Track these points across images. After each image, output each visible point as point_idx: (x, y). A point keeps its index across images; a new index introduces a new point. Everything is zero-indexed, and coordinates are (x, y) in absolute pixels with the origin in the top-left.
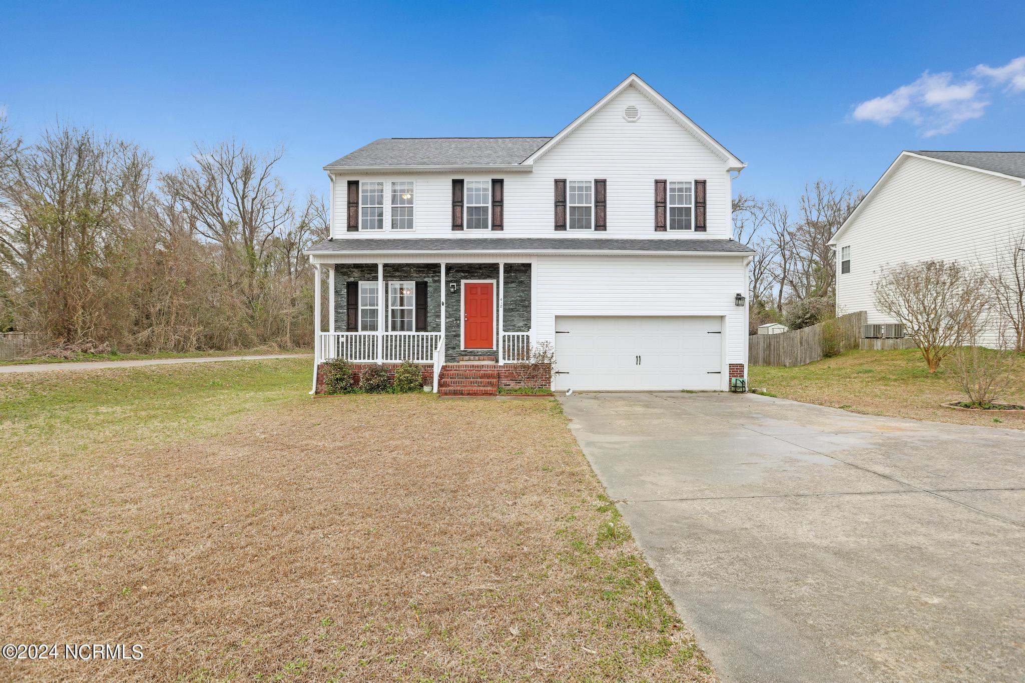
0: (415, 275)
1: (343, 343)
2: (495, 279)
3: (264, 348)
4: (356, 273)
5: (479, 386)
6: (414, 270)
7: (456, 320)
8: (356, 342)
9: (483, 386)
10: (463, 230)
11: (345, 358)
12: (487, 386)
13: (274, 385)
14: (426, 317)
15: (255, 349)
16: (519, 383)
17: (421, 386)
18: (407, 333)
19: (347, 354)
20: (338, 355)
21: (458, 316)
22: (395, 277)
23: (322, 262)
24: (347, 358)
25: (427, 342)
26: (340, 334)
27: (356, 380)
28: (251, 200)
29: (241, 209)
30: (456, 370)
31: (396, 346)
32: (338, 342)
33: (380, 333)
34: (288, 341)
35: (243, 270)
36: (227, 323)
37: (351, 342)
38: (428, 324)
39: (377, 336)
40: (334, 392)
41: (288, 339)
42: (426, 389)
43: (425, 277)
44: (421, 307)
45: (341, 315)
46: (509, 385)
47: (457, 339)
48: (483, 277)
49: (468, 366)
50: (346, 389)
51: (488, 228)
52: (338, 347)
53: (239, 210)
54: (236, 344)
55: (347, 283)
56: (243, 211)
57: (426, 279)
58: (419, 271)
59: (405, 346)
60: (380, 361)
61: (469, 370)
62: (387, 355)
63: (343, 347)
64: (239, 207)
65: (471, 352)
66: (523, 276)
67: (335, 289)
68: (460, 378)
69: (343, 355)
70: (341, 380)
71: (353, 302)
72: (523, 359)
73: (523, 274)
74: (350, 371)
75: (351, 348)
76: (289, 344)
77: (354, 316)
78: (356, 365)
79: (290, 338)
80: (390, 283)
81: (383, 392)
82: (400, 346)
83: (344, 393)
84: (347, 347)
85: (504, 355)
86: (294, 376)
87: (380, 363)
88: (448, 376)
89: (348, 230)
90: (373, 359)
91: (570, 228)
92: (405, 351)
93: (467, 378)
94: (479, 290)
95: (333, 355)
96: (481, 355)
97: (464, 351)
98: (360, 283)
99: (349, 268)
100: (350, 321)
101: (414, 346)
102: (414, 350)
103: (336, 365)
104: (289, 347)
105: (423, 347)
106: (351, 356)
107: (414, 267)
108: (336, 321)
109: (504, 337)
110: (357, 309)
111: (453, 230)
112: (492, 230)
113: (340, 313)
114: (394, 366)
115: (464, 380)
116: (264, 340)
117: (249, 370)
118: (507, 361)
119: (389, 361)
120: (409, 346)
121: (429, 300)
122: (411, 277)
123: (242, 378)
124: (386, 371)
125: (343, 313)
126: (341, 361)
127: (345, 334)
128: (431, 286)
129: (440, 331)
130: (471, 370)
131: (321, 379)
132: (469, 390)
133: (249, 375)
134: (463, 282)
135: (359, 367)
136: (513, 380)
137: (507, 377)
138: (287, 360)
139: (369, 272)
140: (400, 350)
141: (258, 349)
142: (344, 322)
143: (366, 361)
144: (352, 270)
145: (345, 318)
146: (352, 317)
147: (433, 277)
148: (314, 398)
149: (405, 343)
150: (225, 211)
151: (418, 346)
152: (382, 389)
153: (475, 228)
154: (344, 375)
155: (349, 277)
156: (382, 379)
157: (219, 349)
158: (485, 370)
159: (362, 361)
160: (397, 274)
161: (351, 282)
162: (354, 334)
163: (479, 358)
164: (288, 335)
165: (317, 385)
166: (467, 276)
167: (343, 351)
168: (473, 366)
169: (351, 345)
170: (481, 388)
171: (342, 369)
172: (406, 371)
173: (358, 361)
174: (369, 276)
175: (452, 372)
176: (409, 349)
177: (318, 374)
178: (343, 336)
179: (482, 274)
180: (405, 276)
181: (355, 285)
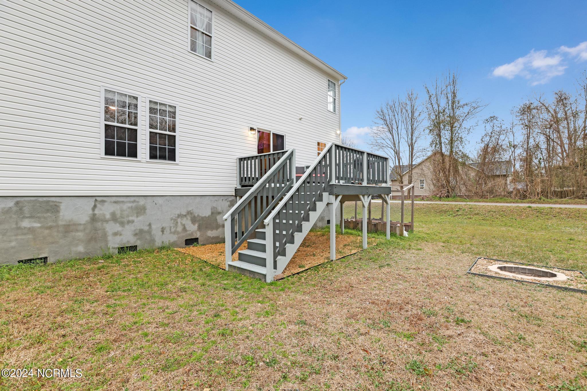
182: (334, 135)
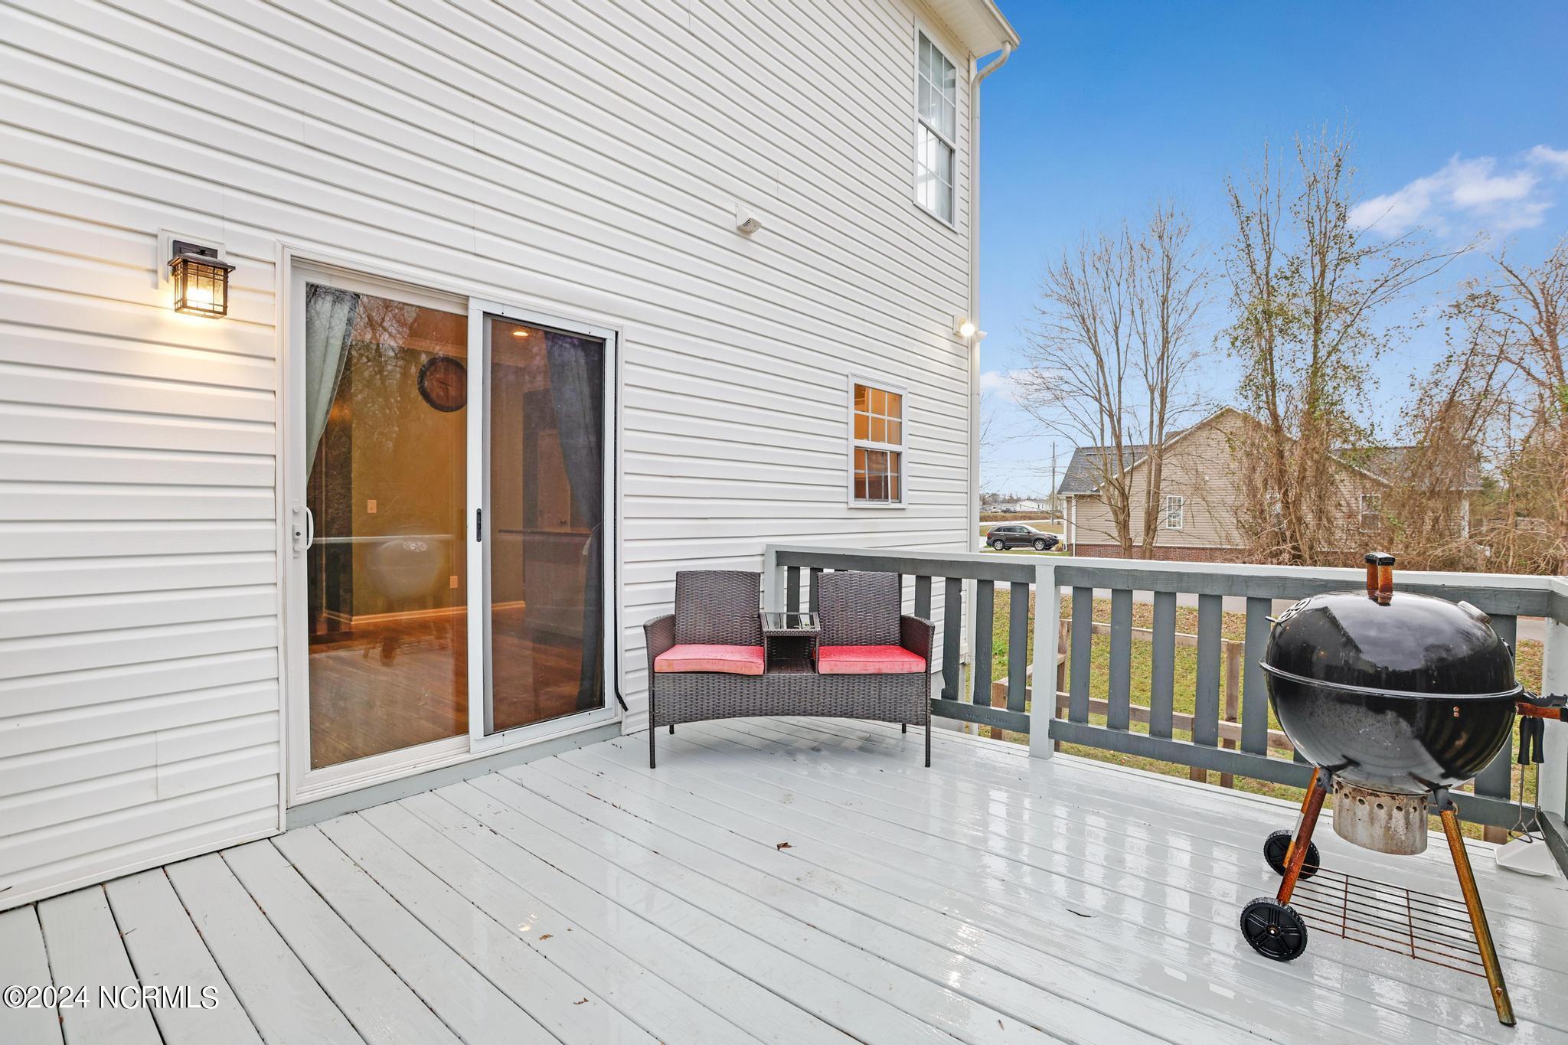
182: (946, 345)
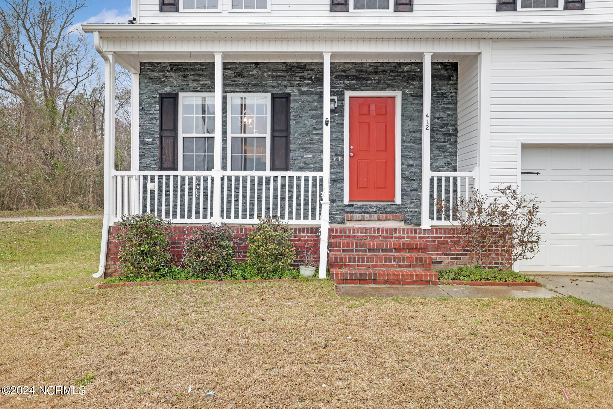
0: (270, 83)
1: (153, 192)
2: (398, 89)
3: (63, 208)
4: (175, 79)
5: (400, 266)
6: (269, 76)
7: (336, 155)
8: (175, 191)
9: (406, 266)
10: (348, 10)
11: (156, 215)
12: (414, 266)
13: (59, 253)
14: (287, 150)
15: (52, 209)
16: (457, 259)
17: (296, 265)
18: (256, 174)
19: (160, 211)
20: (145, 211)
21: (339, 149)
22: (238, 85)
23: (117, 49)
24: (160, 215)
25: (291, 191)
26: (149, 173)
27: (177, 254)
28: (50, 51)
29: (40, 60)
30: (349, 237)
31: (237, 196)
32: (145, 191)
33: (217, 173)
34: (91, 201)
35: (41, 124)
36: (19, 180)
37: (168, 191)
38: (292, 162)
39: (212, 179)
40: (138, 275)
41: (91, 199)
42: (306, 271)
43: (286, 87)
44: (281, 134)
45: (149, 146)
46: (440, 263)
47: (338, 185)
48: (381, 86)
49: (370, 229)
50: (157, 270)
51: (388, 8)
52: (145, 199)
53: (37, 60)
54: (30, 204)
55: (161, 94)
56: (42, 62)
57: (288, 90)
58: (277, 76)
59: (252, 197)
60: (217, 220)
61: (371, 237)
62: (229, 212)
63: (152, 198)
64: (36, 57)
65: (360, 207)
66: (444, 85)
67: (140, 105)
68: (361, 251)
69: (152, 210)
70: (149, 254)
71: (168, 125)
72: (447, 218)
73: (445, 82)
74: (167, 239)
75: (167, 200)
76: (92, 205)
77: (171, 148)
78: (175, 228)
79: (93, 198)
80: (229, 95)
81: (227, 278)
82: (244, 197)
83: (155, 278)
84: (160, 199)
85: (431, 213)
86: (92, 240)
87: (219, 225)
88: (339, 246)
89: (161, 11)
90: (205, 217)
91: (522, 7)
92: (252, 204)
93: (374, 251)
94: (373, 107)
95: (136, 210)
96: (375, 212)
97: (349, 205)
98: (181, 95)
99: (163, 71)
100: (164, 157)
101: (267, 197)
102: (267, 203)
103: (140, 227)
104: (91, 207)
105: (283, 199)
106: (167, 212)
107: (269, 69)
108: (141, 157)
109: (432, 180)
110: (175, 137)
111: (331, 11)
112: (395, 11)
113: (148, 143)
114: (241, 229)
115: (368, 254)
116: (63, 200)
117: (34, 232)
118: (436, 222)
119: (232, 221)
120: (260, 196)
121: (292, 123)
122: (264, 86)
123: (22, 244)
124: (229, 238)
125: (152, 144)
126: (150, 220)
127: (157, 173)
128: (295, 101)
129: (321, 170)
130: (375, 237)
131: (114, 251)
132: (389, 275)
133: (32, 240)
134: (348, 94)
135: (181, 230)
136: (446, 254)
137: (436, 248)
138: (86, 221)
139: (196, 77)
140: (244, 204)
141: (56, 209)
142: (155, 158)
143: (193, 220)
144: (168, 74)
145: (157, 152)
146: (168, 150)
147: (299, 86)
148: (100, 287)
149: (252, 192)
150: (21, 60)
151: (275, 196)
152: (225, 271)
153: (367, 8)
154: (155, 244)
155: (164, 86)
156: (224, 253)
157: (9, 208)
158: (400, 238)
159: (186, 220)
160: (241, 81)
161: (167, 94)
162: (171, 173)
163: (378, 217)
164: (91, 195)
165: (107, 260)
166: (354, 85)
167: (152, 205)
168: (378, 229)
169: (168, 195)
170: (404, 269)
171: (152, 233)
172: (268, 239)
173: (178, 220)
174: (195, 84)
175: (341, 240)
176: (260, 202)
177: (109, 242)
178: (153, 179)
179: (379, 82)
180: (255, 85)
181: (175, 98)
